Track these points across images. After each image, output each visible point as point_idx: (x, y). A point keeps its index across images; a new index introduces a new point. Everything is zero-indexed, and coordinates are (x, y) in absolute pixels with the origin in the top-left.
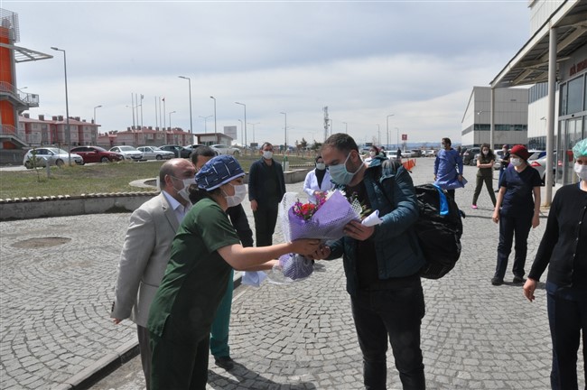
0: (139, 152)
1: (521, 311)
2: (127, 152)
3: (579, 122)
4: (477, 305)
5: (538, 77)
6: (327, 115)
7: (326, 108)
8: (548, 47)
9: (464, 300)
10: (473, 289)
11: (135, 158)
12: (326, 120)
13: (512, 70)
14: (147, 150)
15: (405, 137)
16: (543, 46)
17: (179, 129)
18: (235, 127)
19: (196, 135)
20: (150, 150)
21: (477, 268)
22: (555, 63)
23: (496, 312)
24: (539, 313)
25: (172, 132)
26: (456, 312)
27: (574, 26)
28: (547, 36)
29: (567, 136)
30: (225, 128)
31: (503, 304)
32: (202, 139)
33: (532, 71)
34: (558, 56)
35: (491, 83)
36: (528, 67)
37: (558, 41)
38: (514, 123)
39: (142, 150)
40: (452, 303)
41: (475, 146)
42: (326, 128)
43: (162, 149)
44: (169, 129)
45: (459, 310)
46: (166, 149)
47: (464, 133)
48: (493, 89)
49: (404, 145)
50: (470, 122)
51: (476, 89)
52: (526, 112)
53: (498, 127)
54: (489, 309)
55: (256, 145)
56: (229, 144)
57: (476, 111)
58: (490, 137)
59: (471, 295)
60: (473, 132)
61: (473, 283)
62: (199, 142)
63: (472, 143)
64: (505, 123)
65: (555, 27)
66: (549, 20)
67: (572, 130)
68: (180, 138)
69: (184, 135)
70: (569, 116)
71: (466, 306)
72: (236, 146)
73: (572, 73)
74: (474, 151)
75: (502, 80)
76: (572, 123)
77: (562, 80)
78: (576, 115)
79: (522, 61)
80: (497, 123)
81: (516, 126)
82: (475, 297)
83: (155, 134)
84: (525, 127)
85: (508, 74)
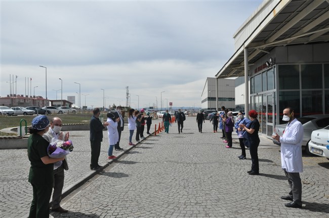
0: (13, 110)
1: (235, 210)
2: (4, 110)
3: (260, 97)
4: (210, 207)
5: (239, 73)
6: (128, 91)
7: (128, 87)
8: (244, 58)
9: (202, 204)
10: (208, 196)
11: (9, 114)
12: (128, 94)
13: (226, 69)
14: (17, 109)
15: (171, 104)
16: (242, 57)
17: (41, 97)
18: (74, 97)
19: (50, 101)
20: (19, 109)
21: (210, 182)
22: (248, 66)
23: (221, 211)
24: (246, 210)
25: (36, 99)
26: (198, 212)
27: (256, 48)
28: (243, 52)
29: (255, 104)
30: (68, 97)
31: (225, 205)
32: (54, 103)
33: (236, 70)
34: (249, 63)
35: (216, 76)
36: (234, 68)
37: (248, 55)
38: (228, 97)
39: (15, 109)
40: (195, 206)
41: (208, 109)
42: (127, 98)
43: (27, 109)
44: (34, 97)
45: (199, 211)
46: (30, 109)
47: (203, 102)
48: (217, 79)
49: (170, 108)
50: (206, 96)
51: (208, 79)
52: (234, 91)
53: (220, 99)
54: (217, 209)
55: (86, 107)
56: (70, 106)
57: (208, 91)
58: (216, 104)
59: (206, 200)
60: (207, 102)
61: (207, 192)
62: (52, 105)
63: (207, 108)
64: (224, 97)
65: (247, 48)
66: (243, 44)
67: (257, 101)
68: (41, 102)
69: (43, 100)
70: (256, 94)
71: (204, 208)
72: (74, 108)
73: (256, 72)
74: (208, 112)
75: (221, 74)
76: (257, 98)
77: (251, 75)
78: (259, 94)
79: (231, 64)
80: (219, 97)
81: (229, 98)
82: (208, 201)
83: (25, 100)
84: (234, 99)
85: (224, 71)
